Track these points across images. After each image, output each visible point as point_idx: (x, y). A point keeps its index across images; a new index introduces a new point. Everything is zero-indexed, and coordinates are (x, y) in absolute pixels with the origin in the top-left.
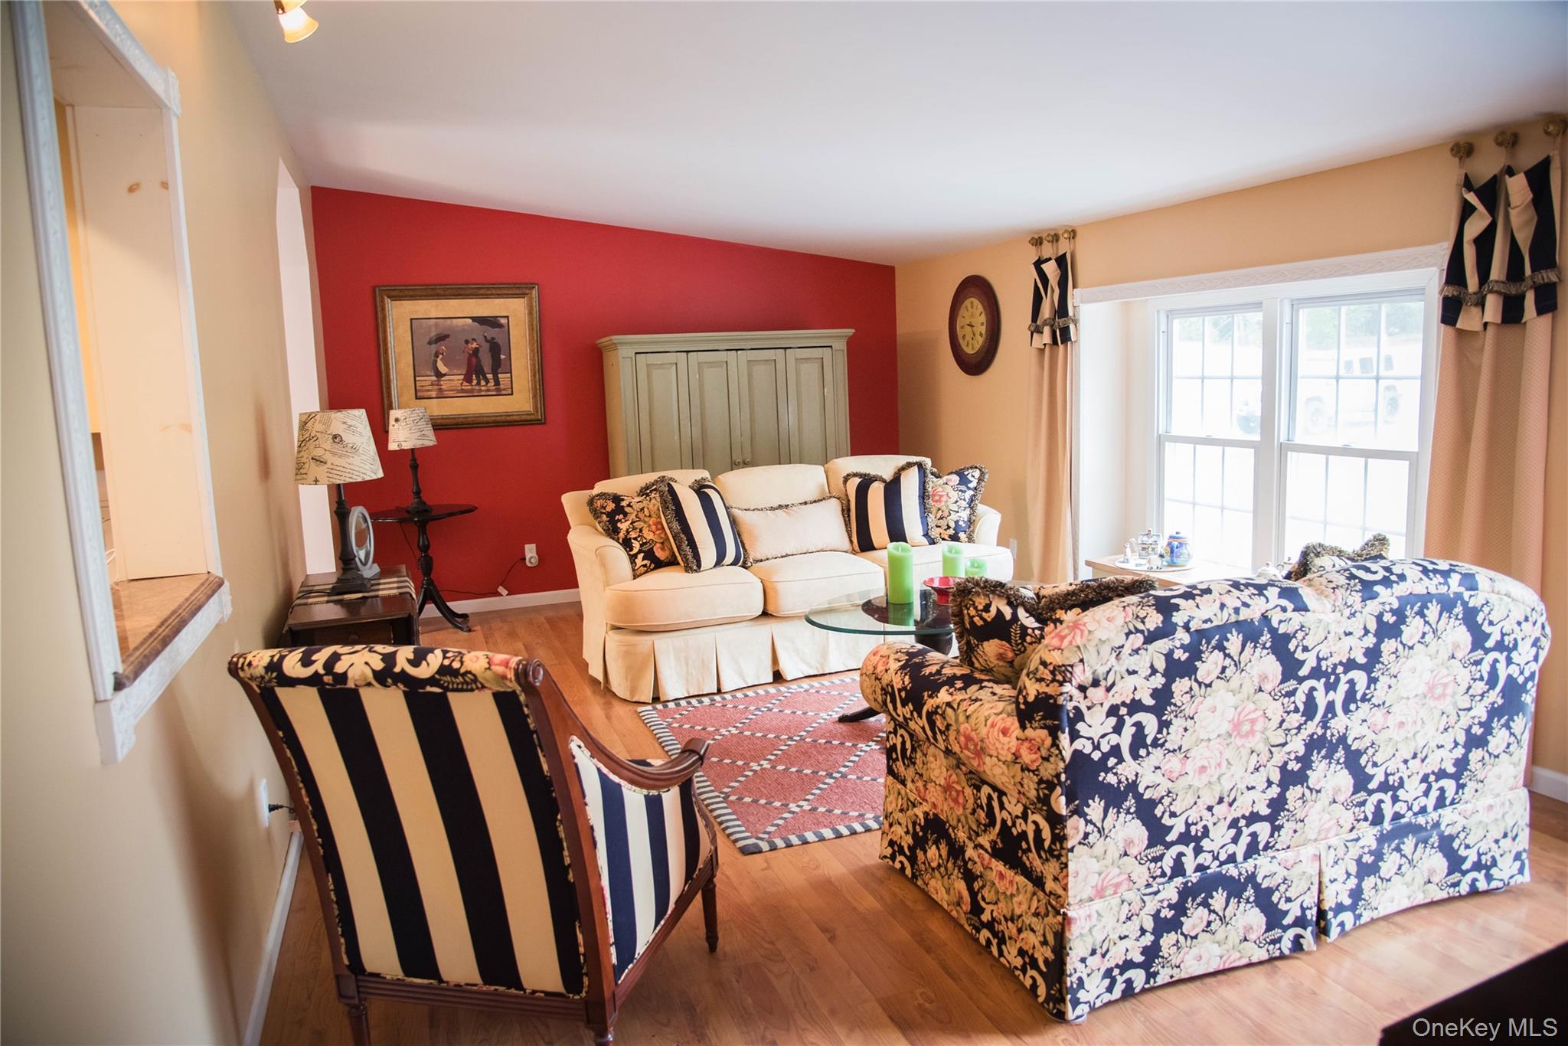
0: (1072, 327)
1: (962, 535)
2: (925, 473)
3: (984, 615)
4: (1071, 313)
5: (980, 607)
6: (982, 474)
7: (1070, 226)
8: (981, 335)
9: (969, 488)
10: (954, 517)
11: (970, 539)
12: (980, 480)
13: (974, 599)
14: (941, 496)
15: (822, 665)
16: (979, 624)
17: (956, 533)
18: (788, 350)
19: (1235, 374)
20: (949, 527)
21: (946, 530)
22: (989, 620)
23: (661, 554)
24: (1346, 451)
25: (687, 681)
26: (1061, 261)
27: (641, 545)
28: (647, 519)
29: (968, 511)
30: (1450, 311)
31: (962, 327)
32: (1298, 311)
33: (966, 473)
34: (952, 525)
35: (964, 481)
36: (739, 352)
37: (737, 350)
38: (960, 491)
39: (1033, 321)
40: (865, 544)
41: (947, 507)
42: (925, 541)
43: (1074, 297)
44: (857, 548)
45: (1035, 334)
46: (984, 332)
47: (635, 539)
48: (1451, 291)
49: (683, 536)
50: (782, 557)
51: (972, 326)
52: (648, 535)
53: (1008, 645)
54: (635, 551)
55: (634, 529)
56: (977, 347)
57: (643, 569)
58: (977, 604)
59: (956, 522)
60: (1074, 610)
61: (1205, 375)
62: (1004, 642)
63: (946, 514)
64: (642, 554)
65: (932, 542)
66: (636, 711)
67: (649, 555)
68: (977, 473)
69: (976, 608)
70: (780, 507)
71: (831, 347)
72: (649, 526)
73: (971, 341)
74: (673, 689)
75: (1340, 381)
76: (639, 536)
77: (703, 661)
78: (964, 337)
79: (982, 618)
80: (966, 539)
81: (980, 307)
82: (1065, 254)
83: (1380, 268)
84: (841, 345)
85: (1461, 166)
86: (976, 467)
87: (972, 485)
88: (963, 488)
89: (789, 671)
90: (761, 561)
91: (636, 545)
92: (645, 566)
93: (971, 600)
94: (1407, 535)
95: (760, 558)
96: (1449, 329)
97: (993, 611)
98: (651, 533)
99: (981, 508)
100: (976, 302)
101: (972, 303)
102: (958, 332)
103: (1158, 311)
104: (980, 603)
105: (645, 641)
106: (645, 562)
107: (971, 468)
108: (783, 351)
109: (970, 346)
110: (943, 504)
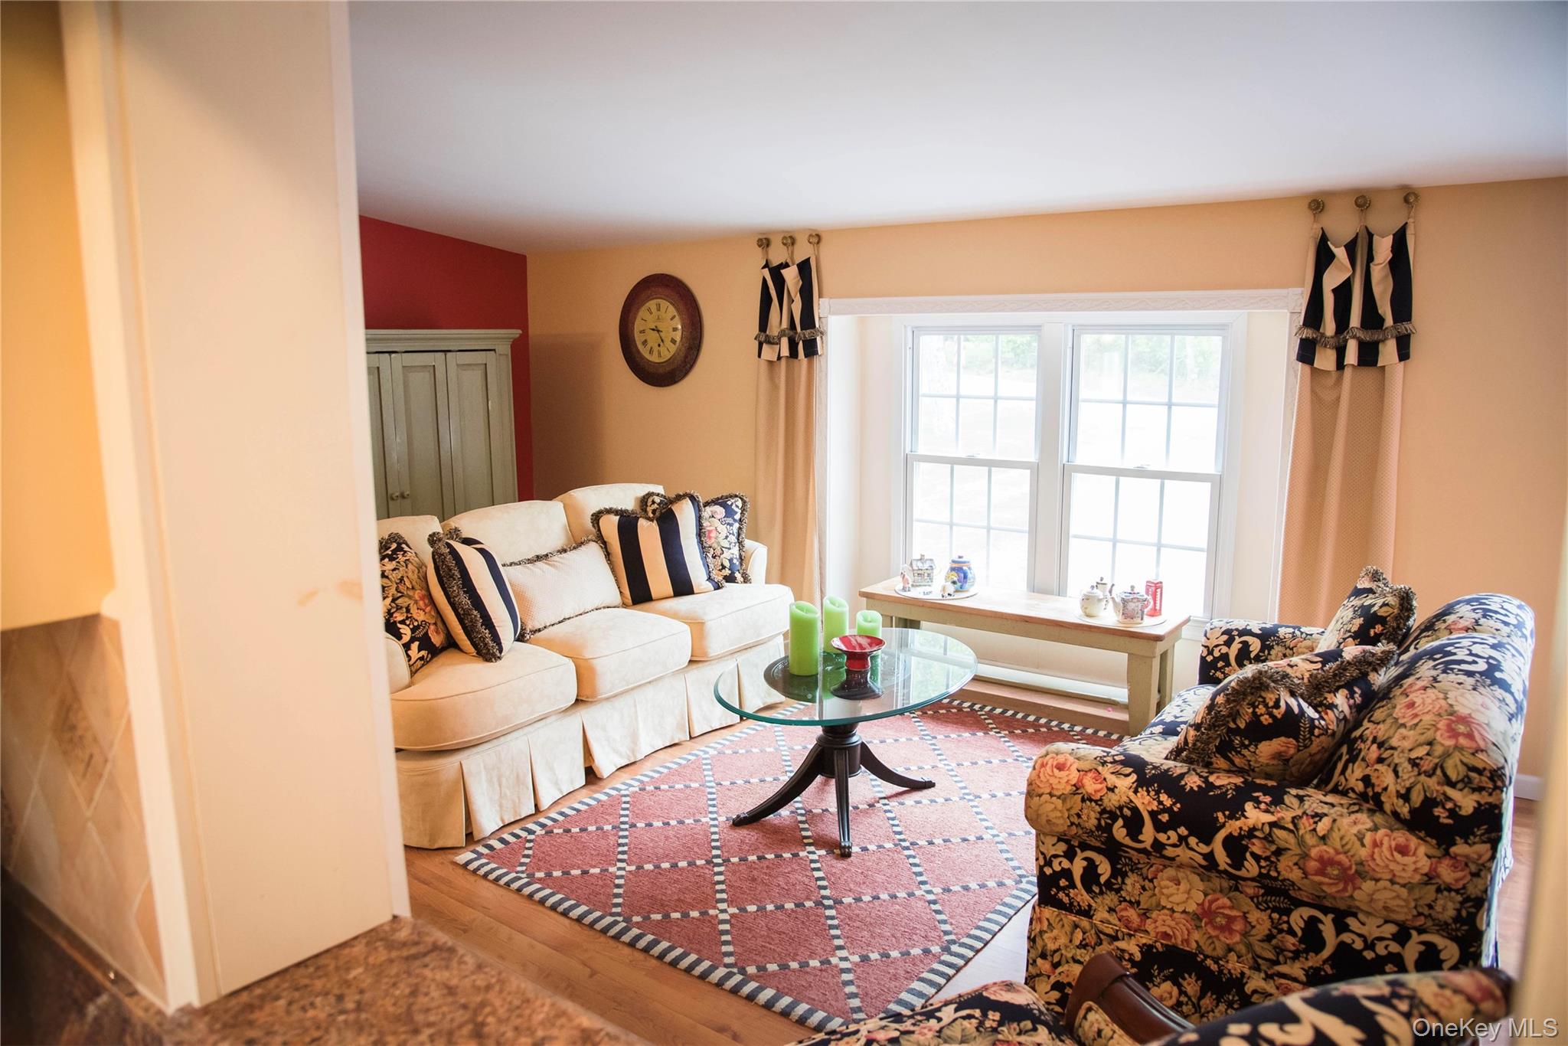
0: (818, 339)
1: (738, 575)
2: (699, 506)
3: (1275, 711)
4: (817, 326)
5: (1271, 704)
6: (744, 502)
7: (815, 230)
8: (673, 341)
9: (735, 520)
10: (727, 555)
11: (746, 579)
12: (743, 510)
13: (1263, 694)
14: (710, 532)
15: (633, 751)
16: (1265, 723)
17: (733, 573)
18: (449, 354)
19: (999, 394)
20: (724, 567)
21: (720, 570)
22: (1279, 716)
23: (437, 640)
24: (1140, 473)
25: (501, 806)
26: (804, 268)
27: (413, 630)
28: (411, 593)
29: (737, 548)
30: (1306, 352)
31: (643, 332)
32: (1079, 336)
33: (729, 503)
34: (727, 564)
35: (730, 513)
36: (393, 355)
37: (390, 353)
38: (728, 524)
39: (760, 330)
40: (639, 593)
41: (718, 543)
42: (710, 586)
43: (822, 307)
44: (630, 601)
45: (764, 345)
46: (678, 339)
47: (403, 622)
48: (1308, 333)
49: (475, 613)
50: (560, 622)
51: (658, 331)
52: (420, 616)
53: (1294, 742)
54: (406, 638)
55: (399, 608)
56: (666, 355)
57: (420, 663)
58: (1267, 700)
59: (731, 561)
60: (1340, 691)
61: (962, 393)
62: (1291, 739)
63: (718, 552)
64: (417, 643)
65: (718, 587)
66: (456, 864)
67: (425, 643)
68: (740, 503)
69: (1266, 705)
70: (538, 558)
71: (494, 350)
72: (416, 602)
73: (656, 348)
74: (488, 821)
75: (1128, 406)
76: (407, 618)
77: (518, 776)
78: (645, 343)
79: (1271, 715)
80: (742, 580)
81: (672, 311)
82: (808, 260)
83: (1183, 305)
84: (505, 349)
85: (1316, 220)
86: (736, 496)
87: (737, 517)
88: (730, 520)
89: (605, 765)
90: (539, 630)
91: (406, 632)
92: (421, 658)
93: (1261, 696)
94: (1208, 550)
95: (537, 627)
96: (1307, 368)
97: (1282, 704)
98: (421, 612)
99: (748, 543)
100: (664, 304)
101: (659, 306)
102: (636, 338)
103: (905, 327)
104: (1271, 699)
105: (449, 764)
106: (423, 653)
107: (731, 497)
108: (443, 354)
109: (655, 353)
110: (713, 540)
